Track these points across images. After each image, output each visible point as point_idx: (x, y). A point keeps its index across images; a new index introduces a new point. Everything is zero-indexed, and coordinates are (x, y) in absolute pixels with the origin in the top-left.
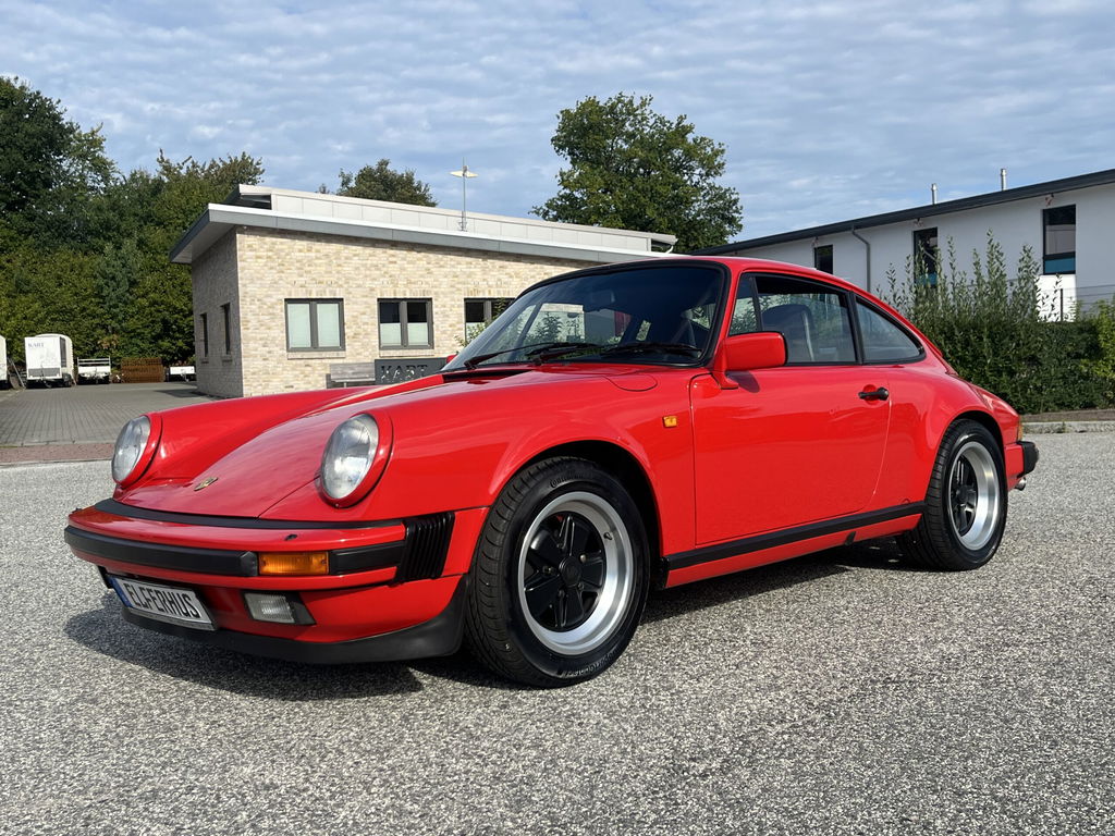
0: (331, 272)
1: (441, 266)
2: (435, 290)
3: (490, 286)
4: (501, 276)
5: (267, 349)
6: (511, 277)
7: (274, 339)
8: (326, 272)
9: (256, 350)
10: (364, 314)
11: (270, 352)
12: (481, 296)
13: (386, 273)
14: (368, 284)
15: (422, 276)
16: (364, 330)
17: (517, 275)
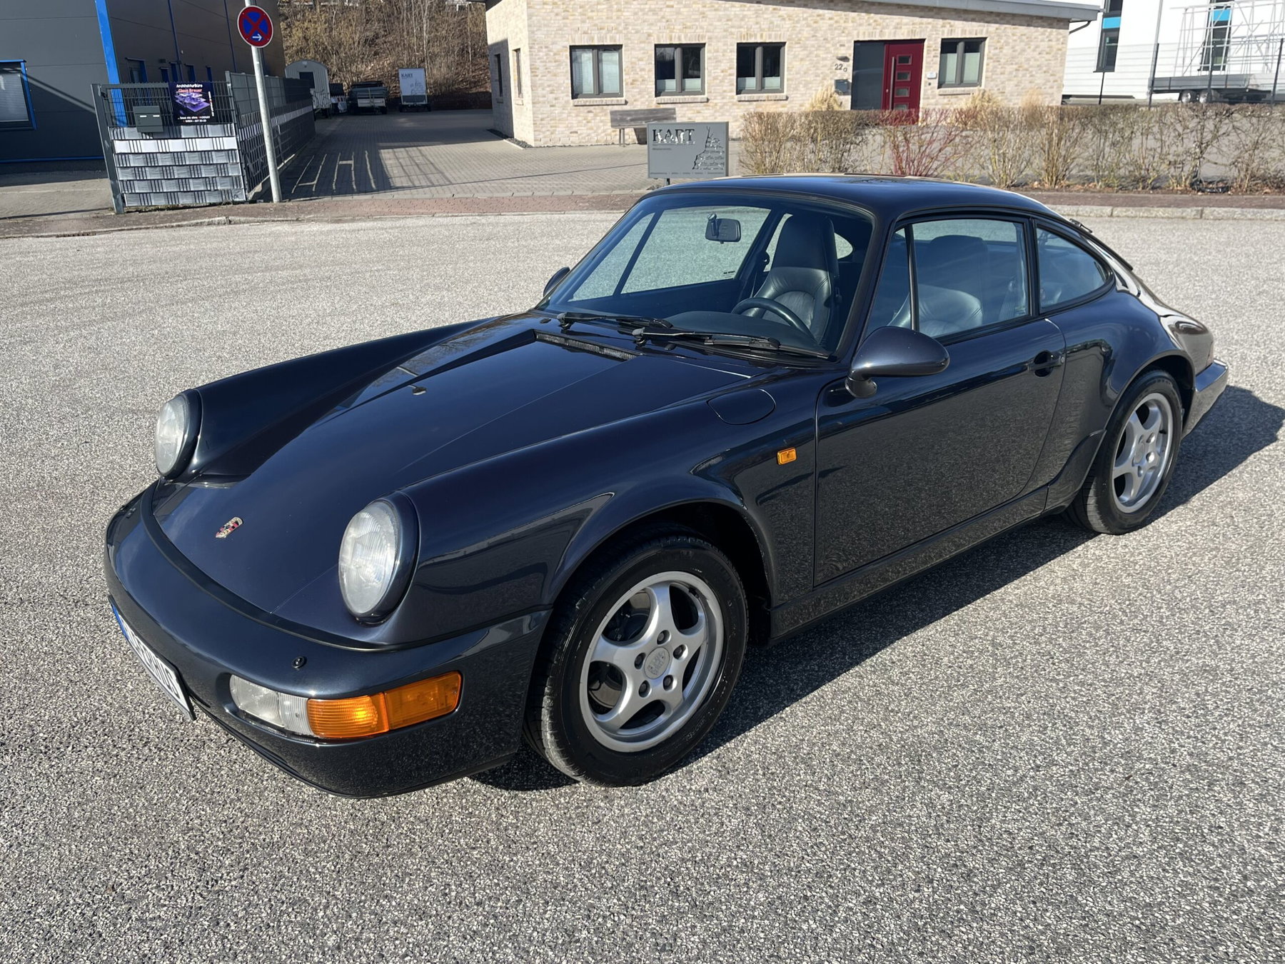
0: (611, 18)
1: (716, 10)
2: (709, 34)
3: (762, 30)
4: (773, 19)
5: (553, 95)
6: (784, 19)
7: (559, 86)
8: (607, 18)
9: (544, 96)
10: (640, 60)
11: (556, 99)
12: (752, 40)
13: (663, 17)
14: (646, 29)
15: (696, 20)
16: (641, 77)
17: (790, 17)
